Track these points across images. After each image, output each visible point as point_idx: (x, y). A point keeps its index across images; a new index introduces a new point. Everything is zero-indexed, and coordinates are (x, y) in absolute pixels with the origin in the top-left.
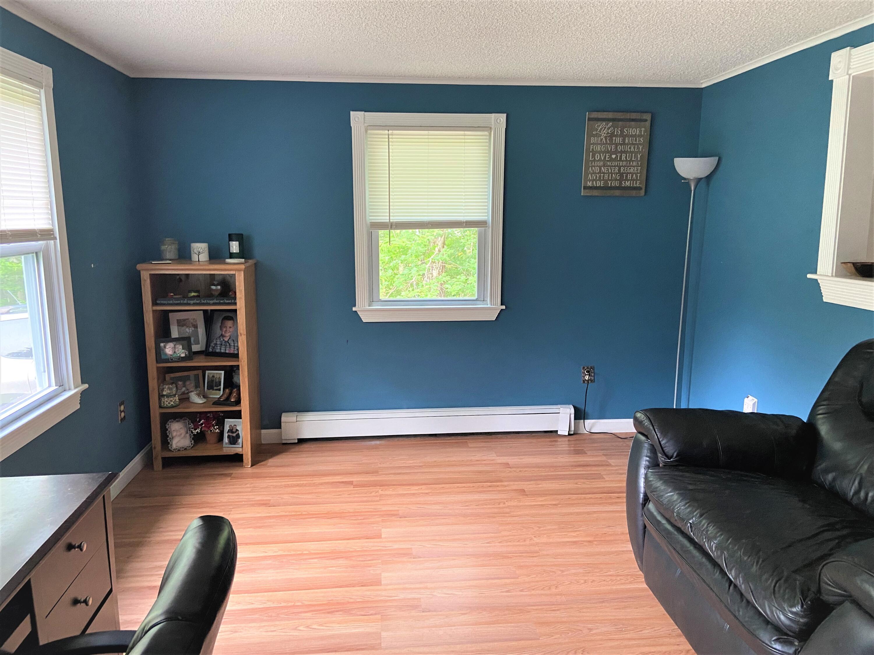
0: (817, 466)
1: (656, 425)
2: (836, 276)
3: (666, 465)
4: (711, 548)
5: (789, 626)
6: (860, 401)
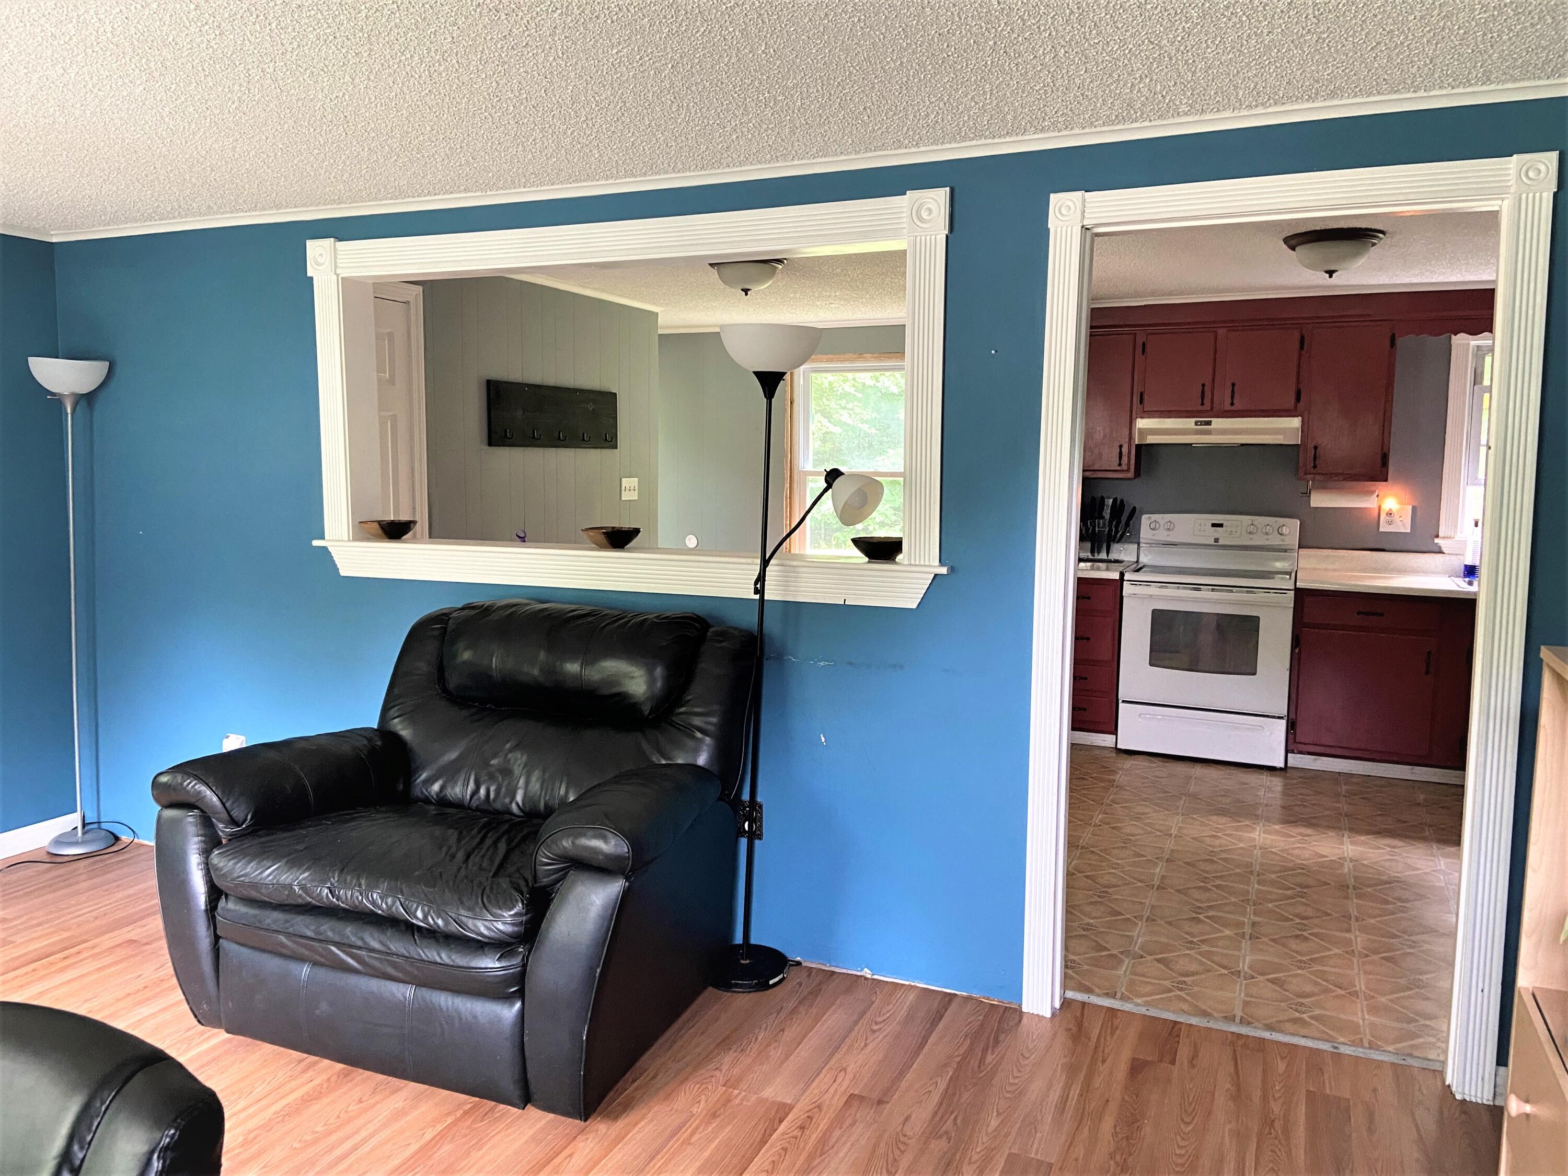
0: (415, 780)
1: (211, 780)
2: (354, 540)
3: (233, 837)
4: (374, 903)
5: (513, 932)
6: (445, 690)
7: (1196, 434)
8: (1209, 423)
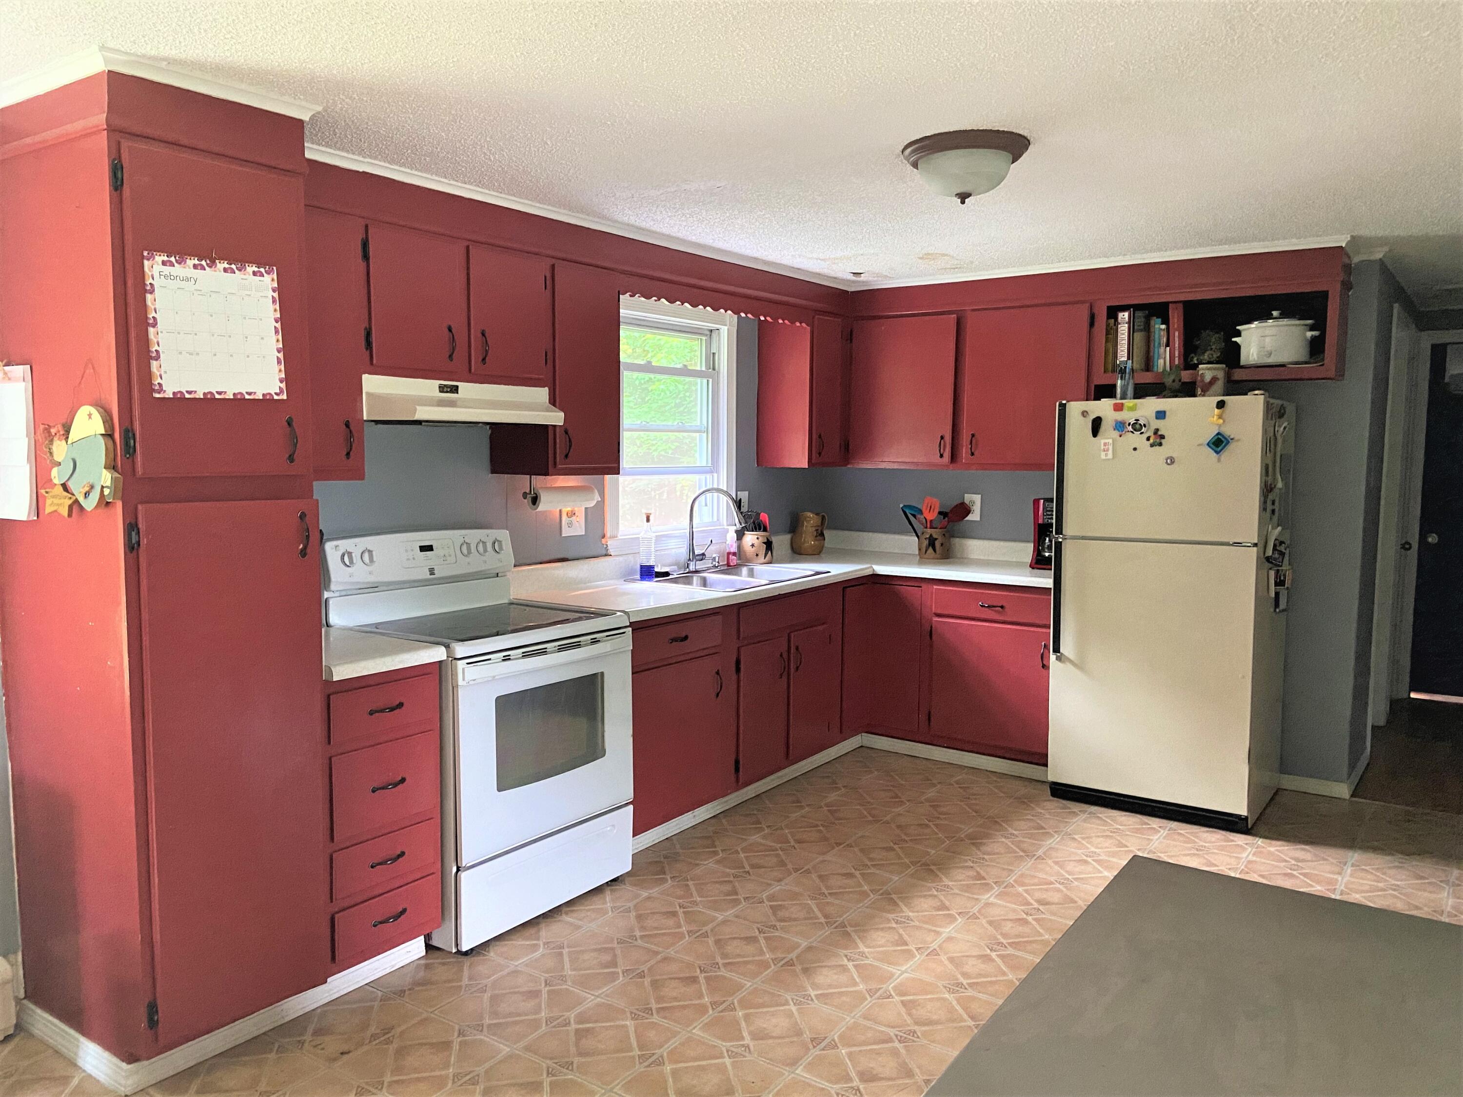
7: (439, 405)
8: (455, 390)
